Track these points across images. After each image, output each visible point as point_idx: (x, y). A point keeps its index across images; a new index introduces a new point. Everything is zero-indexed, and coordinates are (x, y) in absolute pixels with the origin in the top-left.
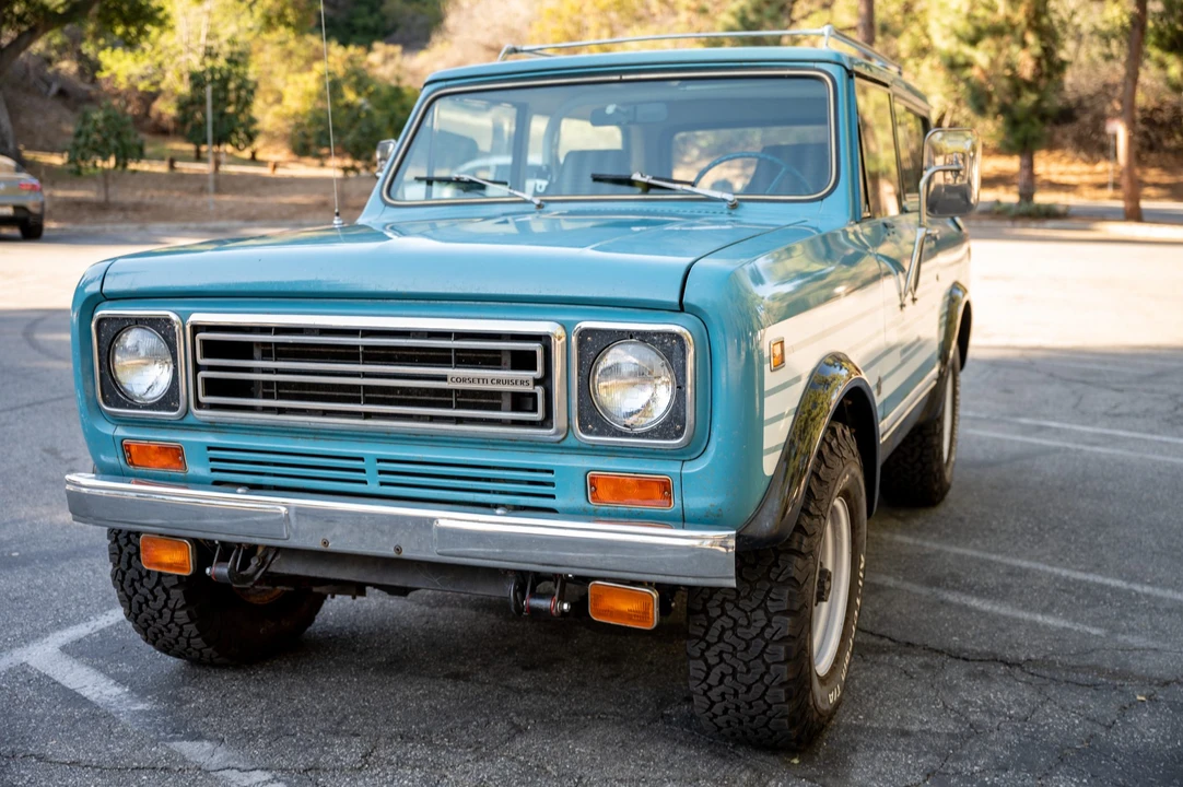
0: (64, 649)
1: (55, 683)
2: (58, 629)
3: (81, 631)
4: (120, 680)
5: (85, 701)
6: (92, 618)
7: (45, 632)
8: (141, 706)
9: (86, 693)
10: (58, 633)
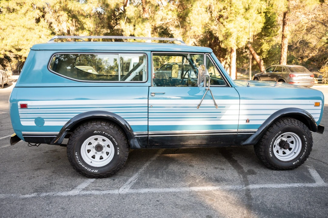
0: (314, 182)
1: (320, 176)
2: (313, 188)
3: (308, 185)
4: (308, 172)
5: (317, 171)
6: (303, 187)
7: (316, 188)
8: (308, 166)
9: (316, 172)
10: (313, 186)
